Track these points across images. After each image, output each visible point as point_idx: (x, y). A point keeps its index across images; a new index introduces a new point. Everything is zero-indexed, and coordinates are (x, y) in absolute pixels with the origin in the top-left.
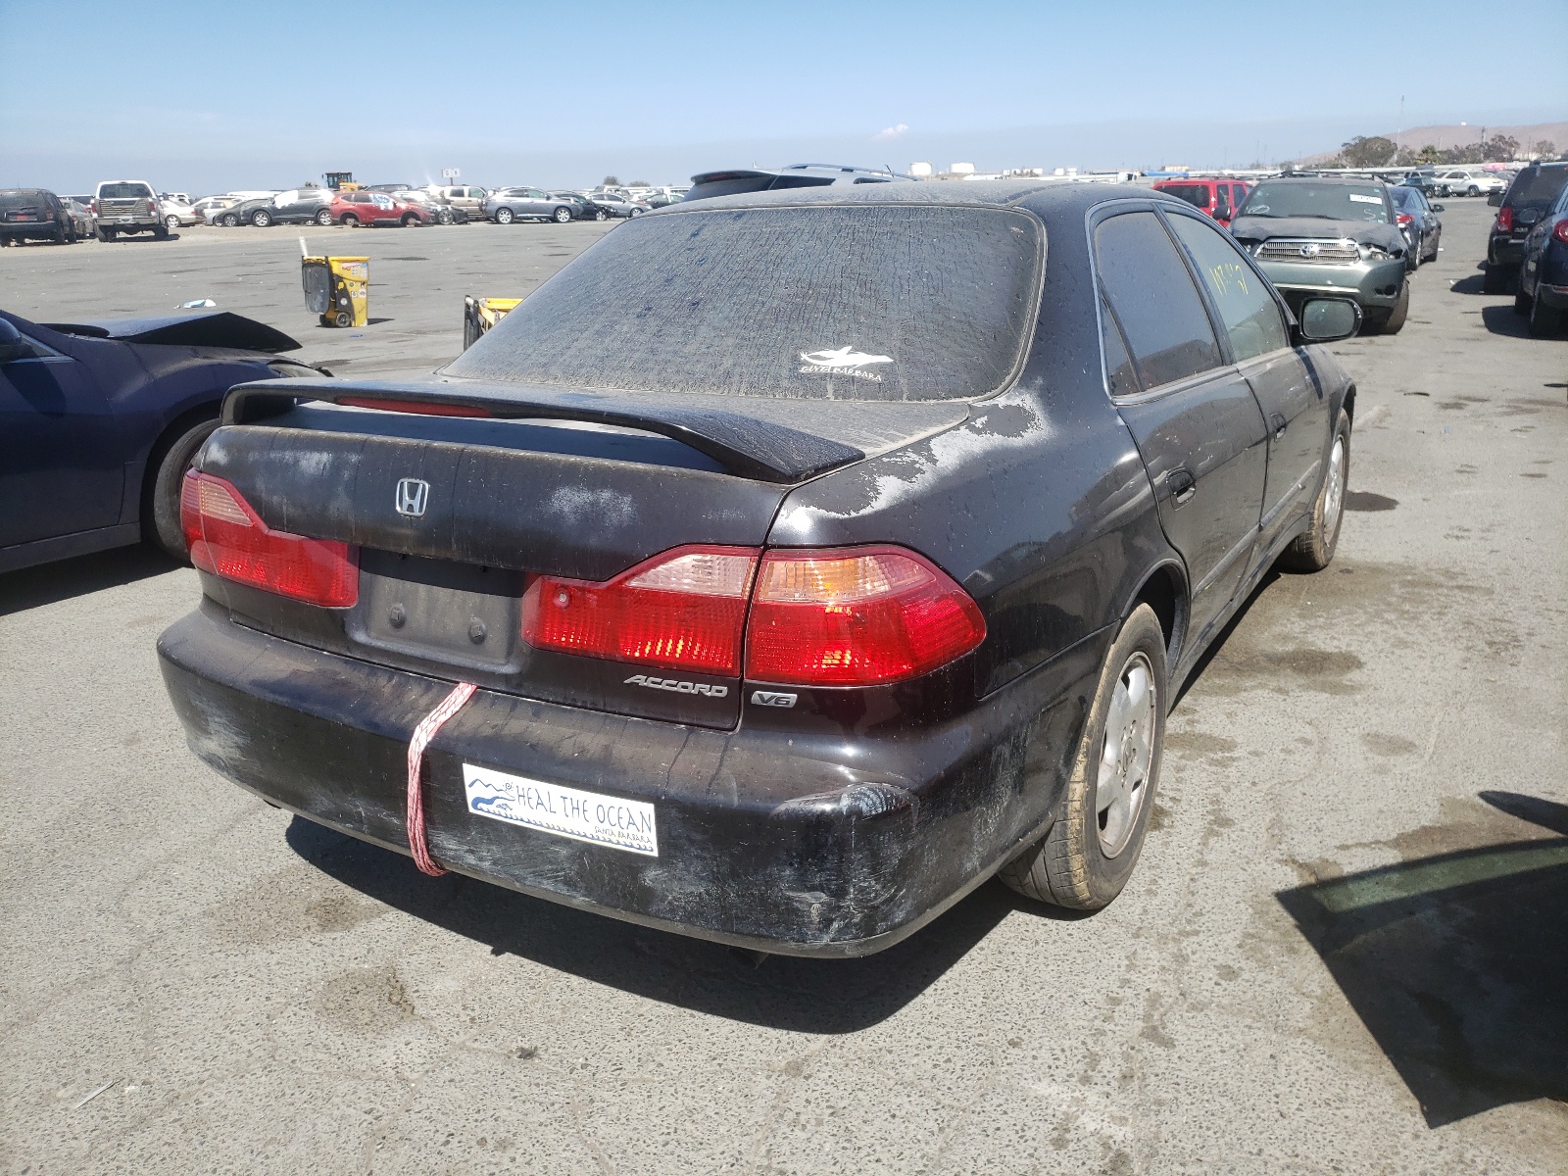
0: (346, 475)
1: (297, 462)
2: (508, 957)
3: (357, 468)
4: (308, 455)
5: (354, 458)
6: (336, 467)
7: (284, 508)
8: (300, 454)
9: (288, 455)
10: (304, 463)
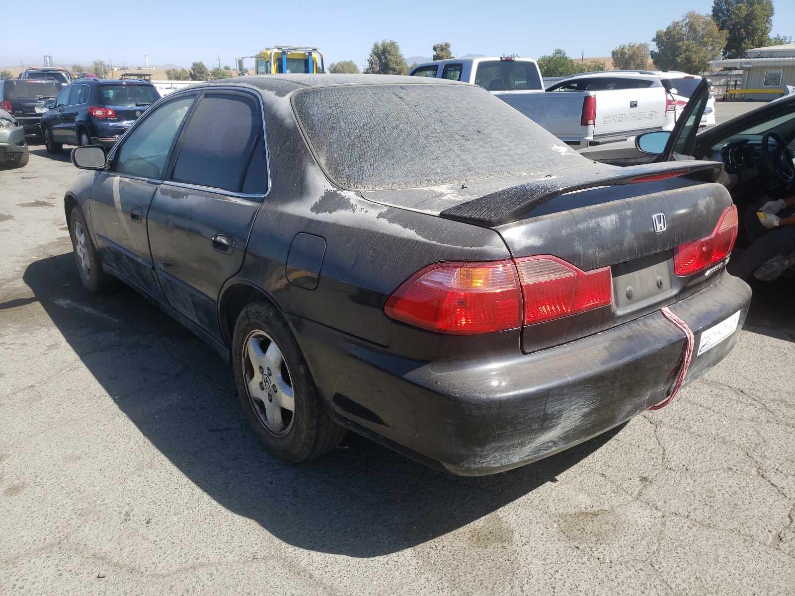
0: (629, 222)
1: (599, 225)
2: (560, 477)
3: (633, 216)
4: (603, 219)
5: (629, 212)
6: (622, 220)
7: (597, 254)
8: (599, 220)
9: (591, 223)
10: (603, 224)
